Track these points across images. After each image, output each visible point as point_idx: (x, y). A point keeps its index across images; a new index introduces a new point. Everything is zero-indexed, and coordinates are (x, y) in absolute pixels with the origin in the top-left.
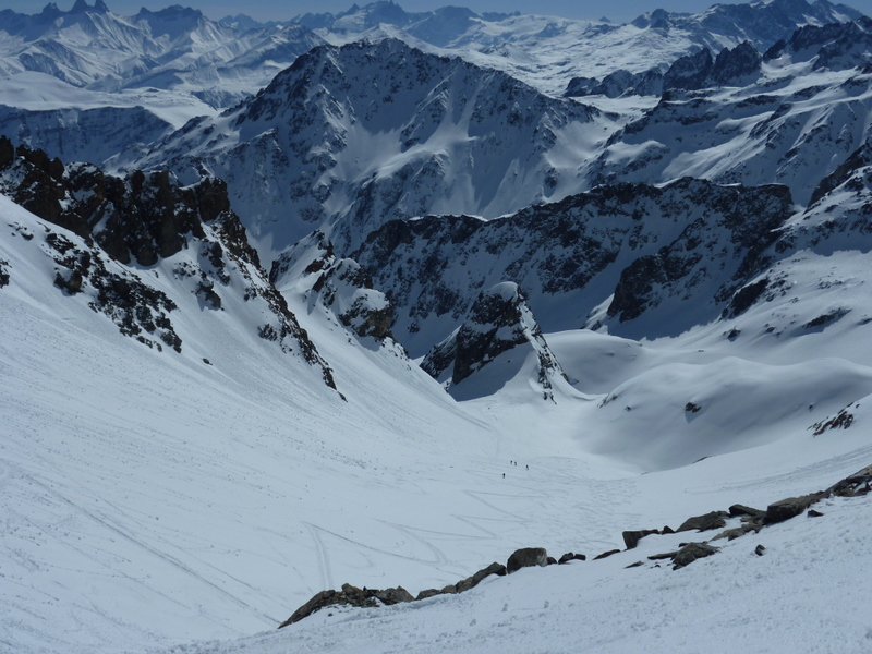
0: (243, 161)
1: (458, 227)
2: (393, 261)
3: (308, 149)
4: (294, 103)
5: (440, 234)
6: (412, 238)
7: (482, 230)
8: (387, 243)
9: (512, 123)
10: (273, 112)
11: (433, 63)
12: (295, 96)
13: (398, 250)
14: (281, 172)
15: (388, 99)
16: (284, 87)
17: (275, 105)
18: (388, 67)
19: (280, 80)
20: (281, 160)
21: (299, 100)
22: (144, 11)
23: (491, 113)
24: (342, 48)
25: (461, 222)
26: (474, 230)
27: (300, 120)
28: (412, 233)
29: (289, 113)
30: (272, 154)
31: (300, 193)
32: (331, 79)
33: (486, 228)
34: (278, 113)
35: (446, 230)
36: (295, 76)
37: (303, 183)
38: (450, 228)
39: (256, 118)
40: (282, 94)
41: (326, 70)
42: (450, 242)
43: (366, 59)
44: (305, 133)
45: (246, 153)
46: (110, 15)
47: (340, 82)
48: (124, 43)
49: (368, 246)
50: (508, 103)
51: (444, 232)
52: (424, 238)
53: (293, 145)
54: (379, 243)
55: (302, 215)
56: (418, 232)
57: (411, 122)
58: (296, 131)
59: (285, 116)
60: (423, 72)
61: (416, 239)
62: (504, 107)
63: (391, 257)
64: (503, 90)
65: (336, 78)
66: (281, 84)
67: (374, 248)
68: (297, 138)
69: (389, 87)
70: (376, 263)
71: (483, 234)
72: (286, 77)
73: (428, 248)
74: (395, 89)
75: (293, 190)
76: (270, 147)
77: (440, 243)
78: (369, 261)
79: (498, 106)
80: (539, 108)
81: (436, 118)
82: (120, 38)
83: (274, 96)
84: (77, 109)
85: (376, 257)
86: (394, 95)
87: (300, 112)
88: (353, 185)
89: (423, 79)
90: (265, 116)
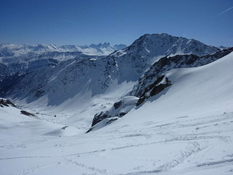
0: (124, 58)
1: (189, 59)
2: (162, 71)
3: (140, 56)
4: (138, 46)
5: (182, 61)
6: (170, 63)
7: (199, 59)
8: (160, 66)
9: (196, 51)
10: (133, 48)
11: (174, 38)
12: (139, 45)
13: (164, 67)
14: (133, 61)
15: (162, 46)
16: (137, 43)
17: (134, 47)
18: (163, 39)
19: (136, 41)
20: (134, 58)
21: (140, 45)
22: (116, 45)
23: (190, 49)
24: (152, 35)
25: (190, 57)
26: (196, 60)
27: (139, 50)
28: (170, 61)
29: (137, 48)
30: (131, 57)
31: (137, 66)
32: (148, 41)
33: (201, 59)
34: (134, 48)
35: (184, 60)
36: (139, 40)
37: (138, 64)
38: (186, 59)
39: (129, 50)
40: (136, 44)
41: (147, 39)
42: (185, 64)
43: (157, 37)
44: (140, 53)
45: (125, 57)
46: (110, 45)
47: (150, 42)
48: (112, 50)
49: (153, 67)
50: (195, 46)
51: (183, 60)
52: (174, 63)
53: (137, 55)
54: (157, 66)
55: (137, 71)
56: (172, 61)
57: (168, 51)
58: (138, 52)
59: (136, 49)
60: (172, 40)
61: (171, 64)
62: (194, 47)
63: (162, 70)
64: (194, 44)
65: (149, 41)
66: (136, 42)
67: (156, 68)
68: (138, 54)
69: (162, 44)
70: (156, 72)
71: (200, 61)
72: (137, 41)
73: (176, 66)
74: (164, 44)
75: (136, 65)
76: (131, 55)
77: (181, 64)
78: (153, 72)
79: (192, 47)
80: (204, 48)
81: (175, 50)
82: (111, 49)
83: (134, 45)
84: (97, 56)
85: (156, 71)
86: (164, 45)
87: (140, 48)
88: (151, 65)
89: (171, 42)
90: (131, 49)
